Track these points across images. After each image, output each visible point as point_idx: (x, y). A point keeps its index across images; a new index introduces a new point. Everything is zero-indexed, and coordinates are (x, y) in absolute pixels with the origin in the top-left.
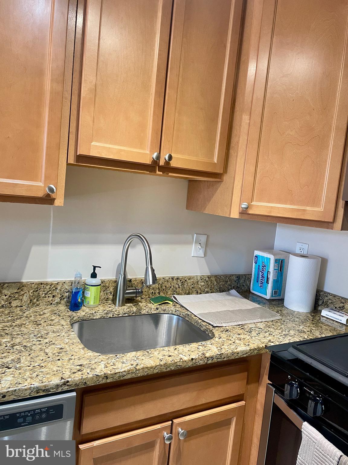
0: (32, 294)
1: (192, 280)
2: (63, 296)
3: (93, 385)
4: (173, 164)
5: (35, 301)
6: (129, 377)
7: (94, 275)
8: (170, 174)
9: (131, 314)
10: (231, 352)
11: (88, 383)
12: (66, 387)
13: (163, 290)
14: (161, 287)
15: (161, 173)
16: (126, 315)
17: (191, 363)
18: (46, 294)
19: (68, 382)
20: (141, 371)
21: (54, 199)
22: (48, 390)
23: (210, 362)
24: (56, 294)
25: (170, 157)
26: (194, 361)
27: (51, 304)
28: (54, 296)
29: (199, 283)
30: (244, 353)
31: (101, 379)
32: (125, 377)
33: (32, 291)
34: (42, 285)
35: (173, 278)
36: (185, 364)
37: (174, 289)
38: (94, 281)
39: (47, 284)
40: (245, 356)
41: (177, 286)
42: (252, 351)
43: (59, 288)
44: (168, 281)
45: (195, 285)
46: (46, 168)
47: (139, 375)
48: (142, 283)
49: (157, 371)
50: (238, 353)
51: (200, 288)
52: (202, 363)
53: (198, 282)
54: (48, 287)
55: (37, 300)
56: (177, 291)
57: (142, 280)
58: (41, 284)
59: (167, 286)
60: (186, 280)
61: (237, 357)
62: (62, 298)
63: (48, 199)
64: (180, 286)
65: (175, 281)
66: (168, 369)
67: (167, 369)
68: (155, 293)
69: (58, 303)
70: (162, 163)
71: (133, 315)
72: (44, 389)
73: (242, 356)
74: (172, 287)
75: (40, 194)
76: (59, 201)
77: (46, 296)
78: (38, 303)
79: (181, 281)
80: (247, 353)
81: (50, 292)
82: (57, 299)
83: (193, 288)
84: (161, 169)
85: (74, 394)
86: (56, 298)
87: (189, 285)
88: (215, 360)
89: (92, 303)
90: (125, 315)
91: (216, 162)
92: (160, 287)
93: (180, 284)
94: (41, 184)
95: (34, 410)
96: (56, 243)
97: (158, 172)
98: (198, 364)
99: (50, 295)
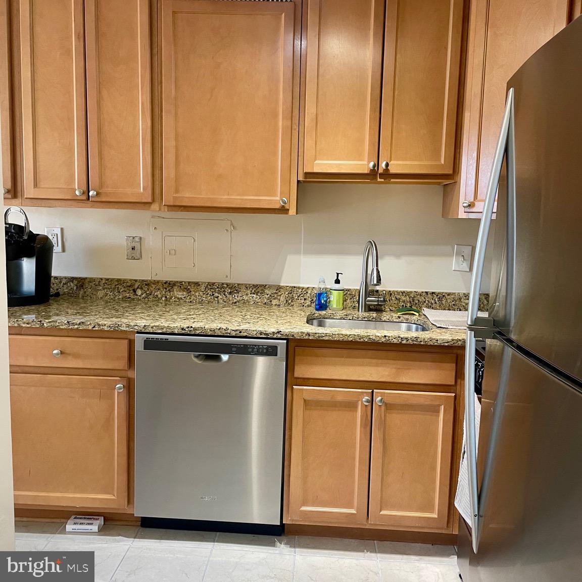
0: (287, 296)
1: (452, 296)
2: (313, 300)
3: (299, 338)
4: (393, 170)
5: (290, 301)
6: (327, 338)
7: (337, 281)
8: (392, 180)
9: (370, 319)
10: (429, 337)
11: (295, 336)
12: (280, 335)
13: (416, 304)
14: (413, 300)
15: (383, 180)
16: (366, 319)
17: (384, 339)
18: (298, 297)
19: (281, 332)
20: (337, 336)
21: (288, 210)
22: (267, 334)
23: (404, 342)
24: (307, 297)
25: (387, 165)
26: (387, 338)
27: (303, 306)
28: (305, 299)
29: (462, 300)
30: (444, 342)
31: (304, 335)
32: (324, 338)
33: (287, 293)
34: (295, 289)
35: (427, 293)
36: (378, 339)
37: (429, 304)
38: (337, 286)
39: (299, 288)
40: (446, 344)
41: (433, 302)
42: (455, 341)
43: (309, 292)
44: (421, 295)
45: (457, 302)
46: (281, 186)
47: (335, 339)
48: (391, 294)
49: (351, 339)
50: (437, 340)
51: (464, 306)
52: (395, 341)
53: (460, 299)
54: (300, 290)
55: (292, 301)
56: (433, 306)
57: (390, 291)
58: (295, 287)
59: (421, 300)
60: (444, 296)
61: (436, 344)
62: (312, 302)
63: (283, 210)
64: (437, 302)
65: (429, 296)
66: (362, 340)
67: (360, 339)
68: (406, 306)
69: (309, 306)
70: (381, 171)
71: (374, 320)
72: (265, 332)
73: (442, 344)
74: (427, 302)
75: (277, 206)
76: (293, 211)
77: (299, 298)
78: (292, 303)
79: (437, 295)
80: (448, 342)
81: (302, 295)
82: (308, 303)
83: (454, 305)
84: (381, 176)
85: (285, 341)
86: (307, 301)
87: (449, 301)
88: (410, 342)
89: (335, 306)
90: (364, 319)
91: (443, 163)
92: (411, 300)
93: (436, 300)
94: (278, 198)
95: (259, 346)
96: (307, 252)
97: (379, 180)
98: (392, 342)
99: (302, 298)
